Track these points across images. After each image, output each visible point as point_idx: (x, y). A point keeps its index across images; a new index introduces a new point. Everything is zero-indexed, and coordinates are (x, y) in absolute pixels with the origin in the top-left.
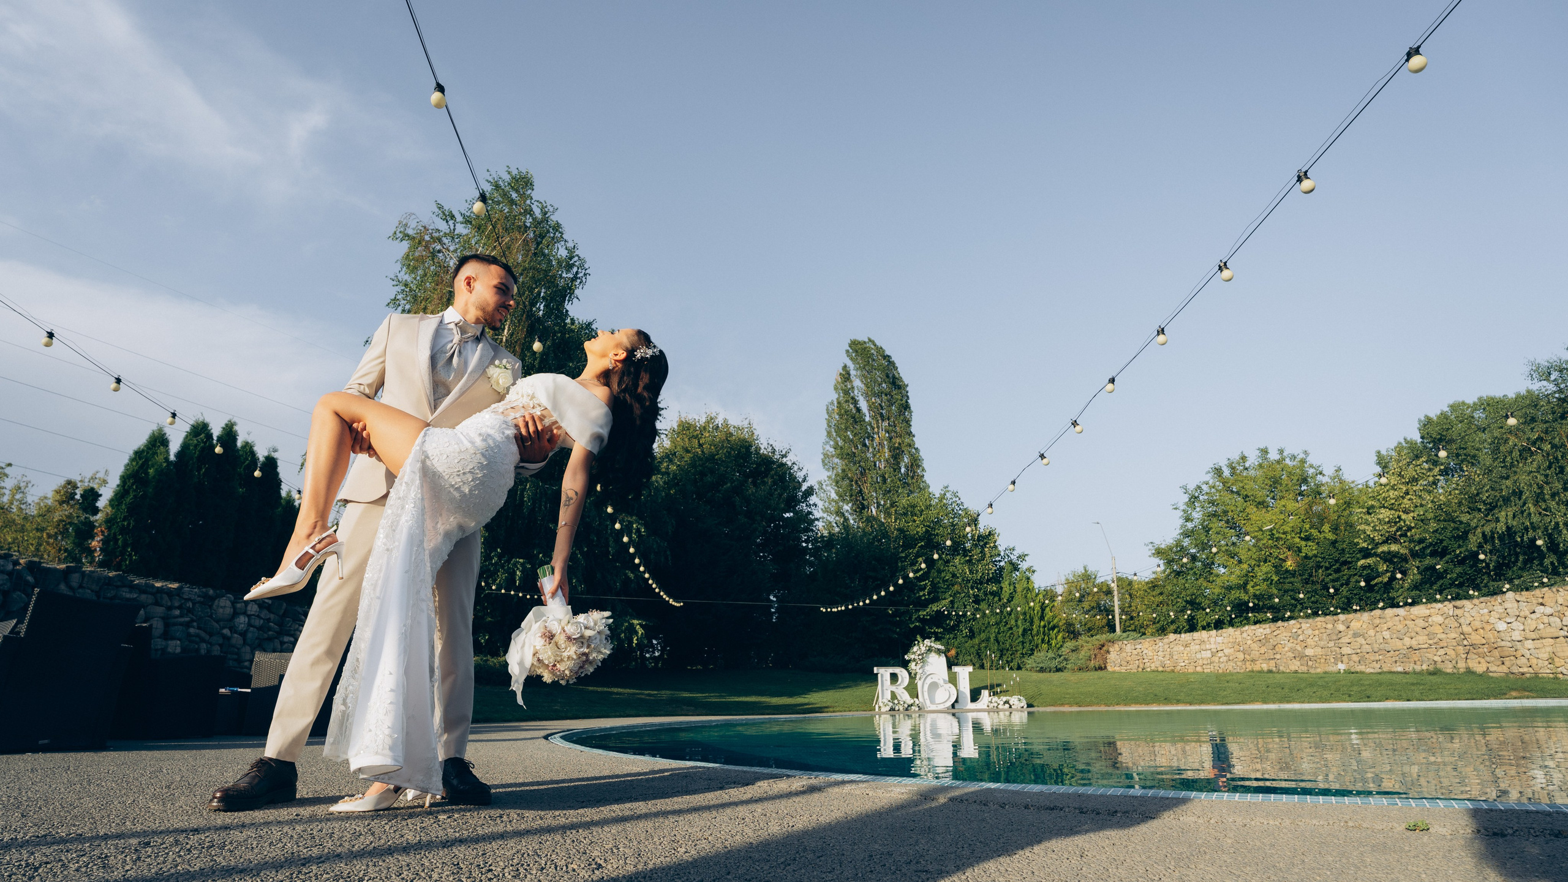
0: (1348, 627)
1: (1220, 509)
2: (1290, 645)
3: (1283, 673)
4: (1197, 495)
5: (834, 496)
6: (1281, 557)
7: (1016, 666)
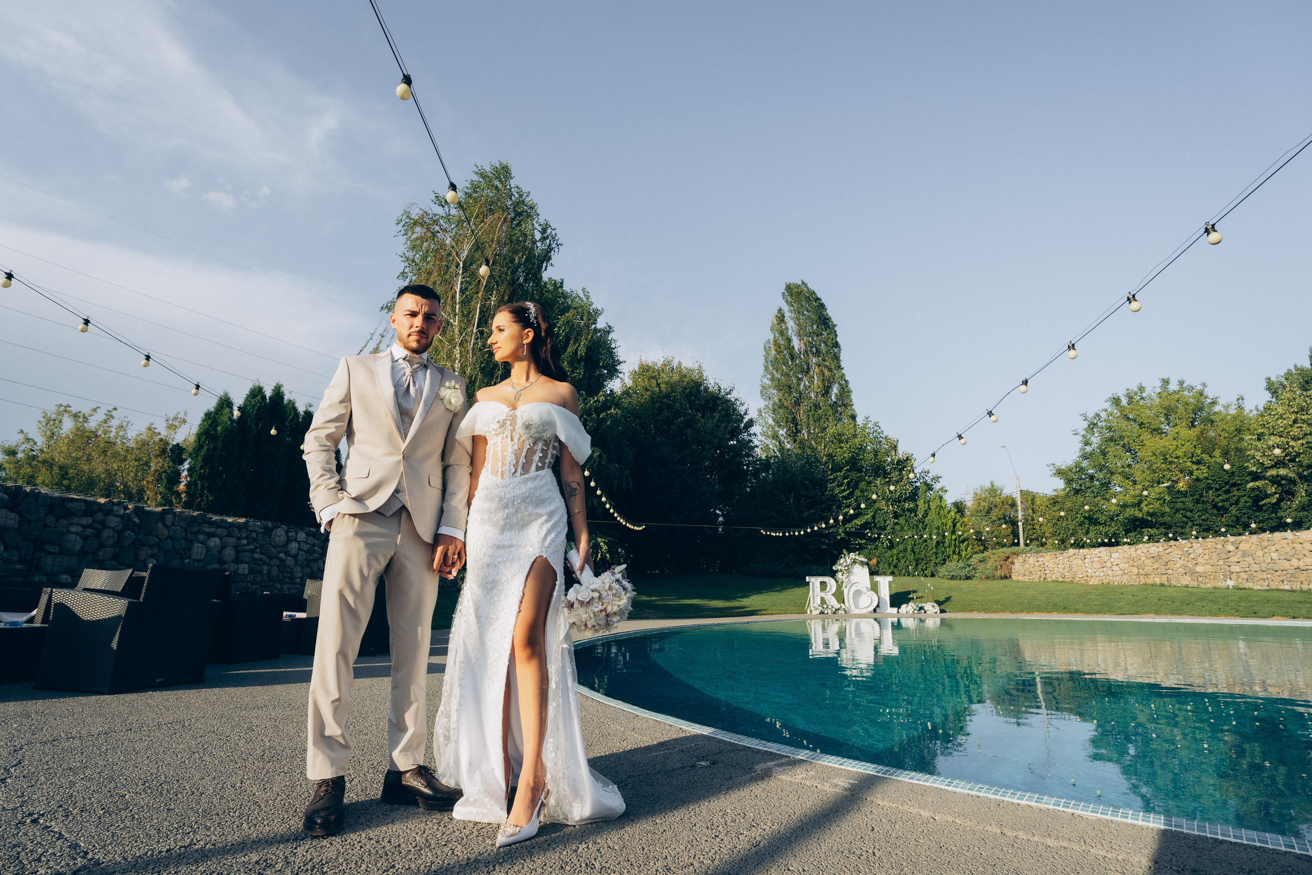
0: (1237, 548)
1: (1117, 435)
2: (1181, 562)
3: (1175, 586)
4: (1095, 421)
5: (771, 421)
6: (1174, 479)
7: (930, 574)
